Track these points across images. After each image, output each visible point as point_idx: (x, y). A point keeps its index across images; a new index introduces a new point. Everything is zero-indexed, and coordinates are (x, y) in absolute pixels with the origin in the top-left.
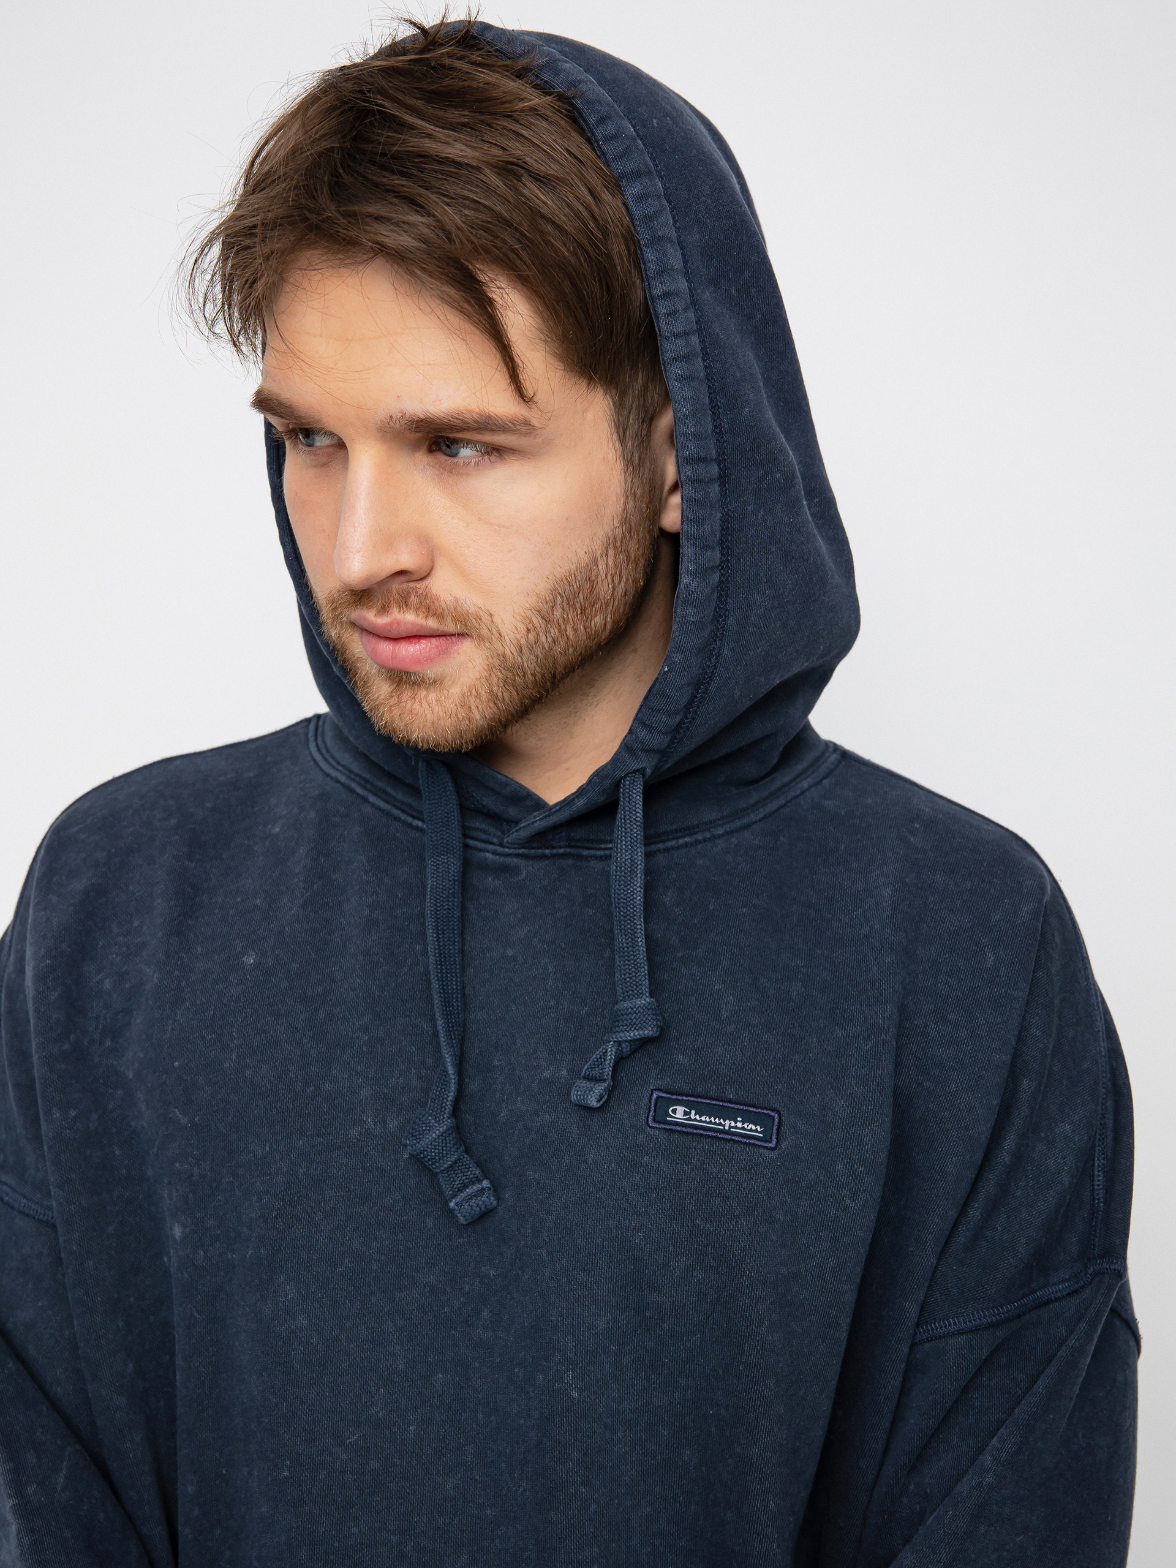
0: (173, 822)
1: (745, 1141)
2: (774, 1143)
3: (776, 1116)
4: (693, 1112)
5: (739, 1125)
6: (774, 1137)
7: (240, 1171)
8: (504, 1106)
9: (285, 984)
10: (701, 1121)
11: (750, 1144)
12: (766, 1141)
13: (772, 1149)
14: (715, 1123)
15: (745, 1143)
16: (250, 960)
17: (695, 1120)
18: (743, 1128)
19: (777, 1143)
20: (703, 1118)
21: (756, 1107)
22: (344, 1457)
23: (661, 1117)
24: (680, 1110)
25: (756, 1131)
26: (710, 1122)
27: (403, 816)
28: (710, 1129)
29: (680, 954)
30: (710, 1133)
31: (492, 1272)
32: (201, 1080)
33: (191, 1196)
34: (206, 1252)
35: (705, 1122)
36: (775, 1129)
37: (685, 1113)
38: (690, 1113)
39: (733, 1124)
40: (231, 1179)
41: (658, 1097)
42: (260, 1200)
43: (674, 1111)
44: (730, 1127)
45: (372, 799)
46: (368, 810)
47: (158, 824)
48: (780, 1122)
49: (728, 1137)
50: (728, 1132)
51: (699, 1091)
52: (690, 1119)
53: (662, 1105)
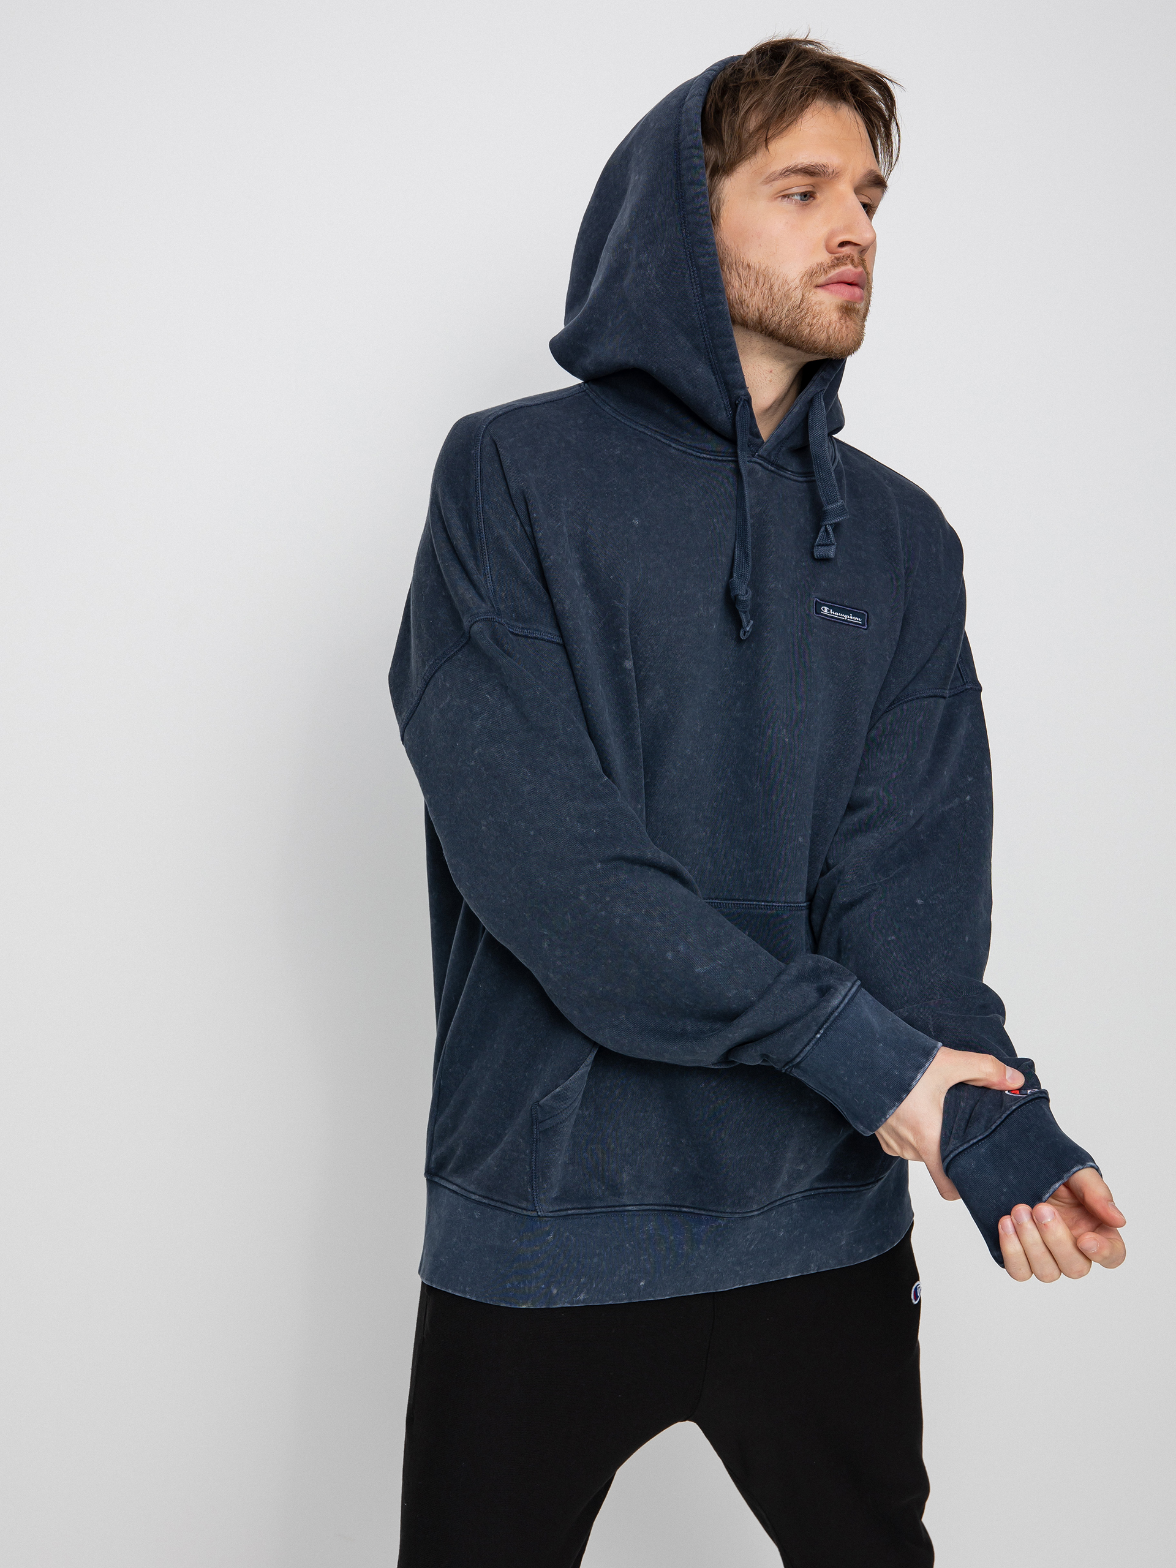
1: (855, 626)
2: (866, 626)
3: (867, 614)
5: (851, 618)
6: (866, 624)
9: (658, 537)
11: (856, 627)
12: (863, 626)
13: (866, 629)
14: (841, 616)
16: (636, 522)
17: (832, 614)
18: (853, 619)
19: (868, 626)
20: (836, 614)
21: (859, 610)
22: (675, 773)
23: (818, 611)
24: (826, 608)
25: (858, 621)
26: (839, 616)
27: (694, 453)
28: (839, 619)
30: (838, 621)
31: (742, 683)
36: (867, 620)
37: (828, 611)
38: (830, 611)
39: (848, 617)
41: (817, 602)
43: (824, 609)
44: (848, 619)
45: (673, 445)
46: (673, 451)
48: (868, 617)
49: (846, 623)
50: (846, 621)
51: (833, 600)
52: (830, 613)
53: (818, 606)
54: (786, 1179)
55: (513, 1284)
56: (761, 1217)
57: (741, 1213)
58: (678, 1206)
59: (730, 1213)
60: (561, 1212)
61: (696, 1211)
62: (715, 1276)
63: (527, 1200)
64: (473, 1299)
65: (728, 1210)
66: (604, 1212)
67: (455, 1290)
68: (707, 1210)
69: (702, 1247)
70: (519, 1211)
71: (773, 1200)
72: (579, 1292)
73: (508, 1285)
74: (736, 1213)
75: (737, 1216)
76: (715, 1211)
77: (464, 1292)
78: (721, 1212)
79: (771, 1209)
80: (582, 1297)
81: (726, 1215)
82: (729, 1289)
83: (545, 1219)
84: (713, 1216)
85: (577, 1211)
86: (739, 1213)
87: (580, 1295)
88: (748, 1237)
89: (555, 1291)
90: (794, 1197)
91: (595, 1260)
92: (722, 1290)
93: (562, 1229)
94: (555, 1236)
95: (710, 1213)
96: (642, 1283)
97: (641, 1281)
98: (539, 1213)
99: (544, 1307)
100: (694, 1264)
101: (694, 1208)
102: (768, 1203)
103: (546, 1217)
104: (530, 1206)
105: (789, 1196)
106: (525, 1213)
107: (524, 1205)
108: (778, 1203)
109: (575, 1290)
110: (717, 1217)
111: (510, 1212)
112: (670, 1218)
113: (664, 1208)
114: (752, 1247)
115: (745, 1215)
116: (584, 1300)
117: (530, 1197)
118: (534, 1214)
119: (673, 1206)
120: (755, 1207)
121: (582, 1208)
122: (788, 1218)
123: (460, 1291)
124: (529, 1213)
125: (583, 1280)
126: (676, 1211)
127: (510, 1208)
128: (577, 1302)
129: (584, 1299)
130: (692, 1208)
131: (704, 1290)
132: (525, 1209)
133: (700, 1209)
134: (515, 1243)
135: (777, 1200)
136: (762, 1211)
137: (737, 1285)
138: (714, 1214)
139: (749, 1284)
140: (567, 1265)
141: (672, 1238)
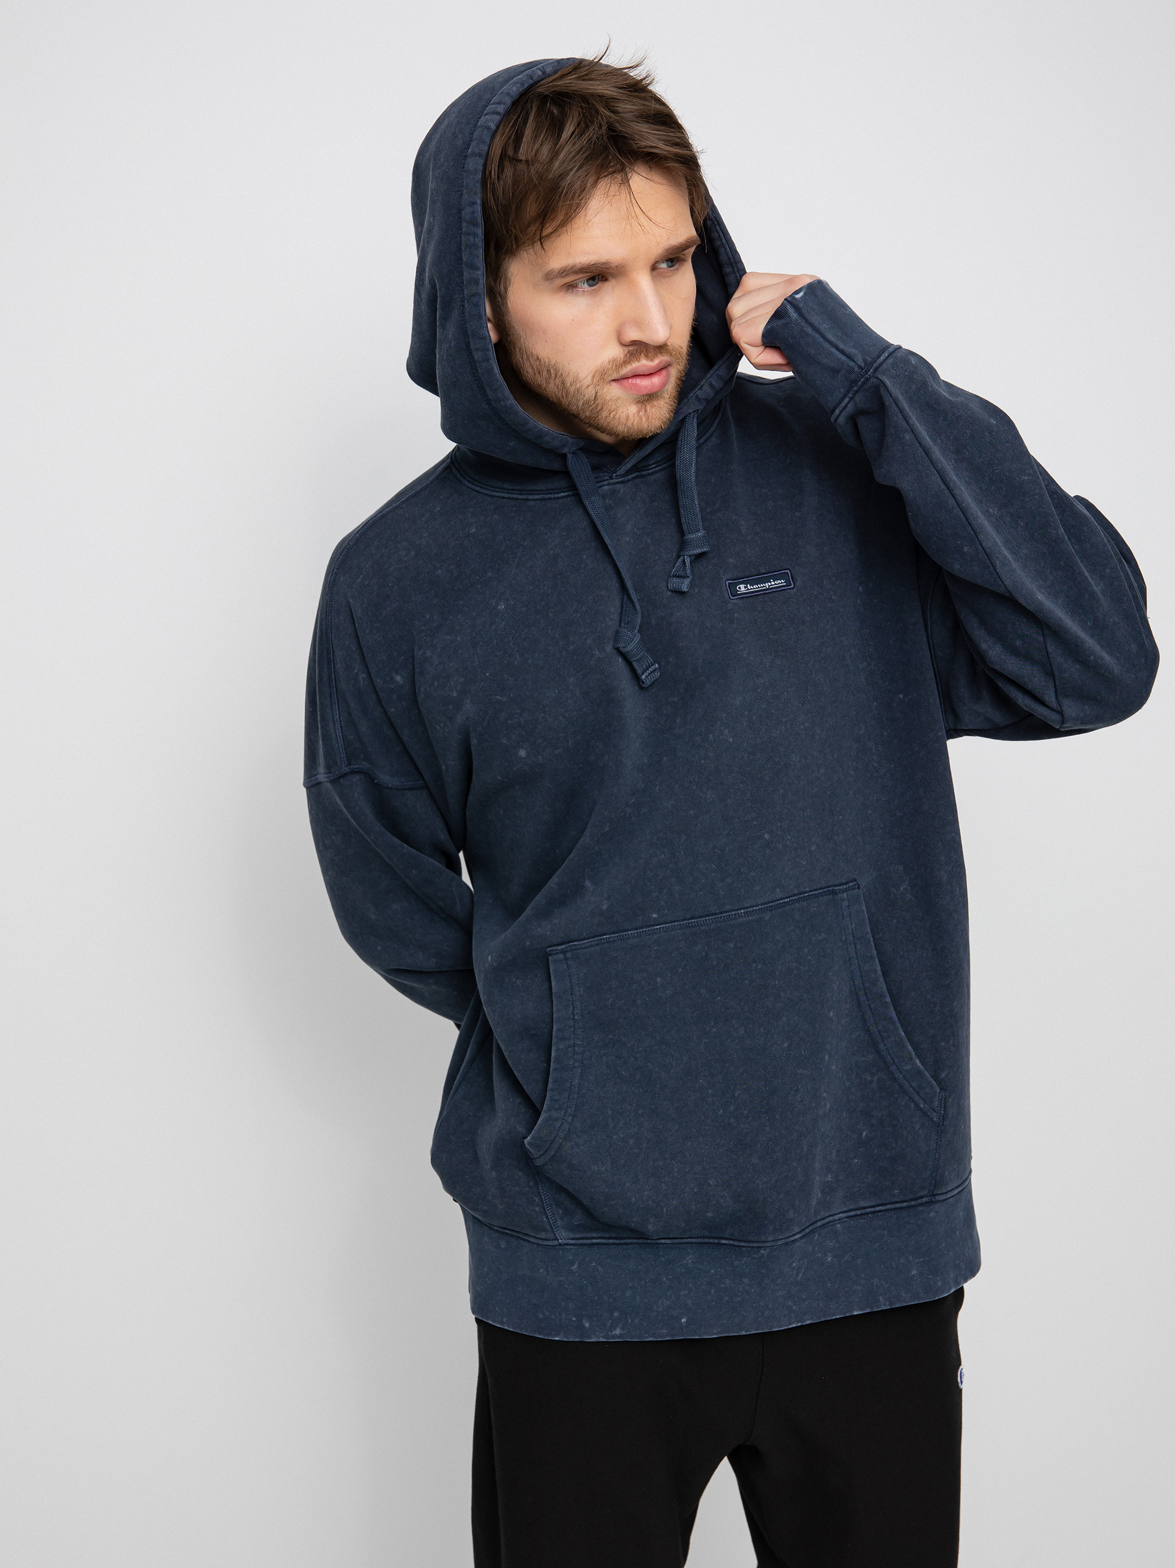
0: (413, 553)
2: (793, 585)
3: (789, 572)
4: (748, 585)
5: (773, 583)
6: (792, 582)
7: (547, 709)
8: (652, 616)
9: (524, 609)
10: (754, 588)
11: (782, 590)
12: (788, 586)
13: (793, 588)
14: (761, 587)
15: (780, 591)
16: (502, 607)
17: (751, 589)
18: (775, 584)
19: (794, 586)
20: (755, 587)
21: (777, 571)
23: (734, 593)
24: (742, 586)
25: (782, 583)
26: (759, 587)
28: (760, 591)
29: (709, 511)
30: (761, 593)
31: (675, 699)
32: (506, 676)
33: (524, 733)
34: (542, 756)
35: (756, 588)
36: (791, 579)
37: (745, 587)
38: (747, 587)
39: (770, 584)
40: (543, 715)
41: (729, 584)
42: (564, 717)
43: (739, 588)
44: (769, 586)
47: (406, 558)
48: (791, 574)
49: (770, 591)
50: (769, 589)
51: (747, 573)
52: (748, 589)
53: (733, 587)
54: (820, 1195)
55: (544, 1315)
56: (804, 1240)
57: (783, 1239)
58: (717, 1238)
59: (773, 1241)
60: (585, 1241)
61: (736, 1243)
62: (766, 1313)
63: (545, 1230)
64: (510, 1329)
65: (770, 1238)
66: (635, 1243)
67: (495, 1321)
68: (748, 1242)
69: (746, 1280)
70: (540, 1242)
71: (813, 1221)
72: (613, 1327)
73: (541, 1316)
74: (778, 1240)
75: (780, 1242)
76: (756, 1242)
77: (502, 1323)
78: (763, 1242)
79: (812, 1232)
80: (618, 1331)
81: (768, 1244)
82: (786, 1328)
83: (567, 1247)
84: (754, 1247)
85: (604, 1241)
86: (781, 1239)
87: (615, 1329)
88: (794, 1265)
89: (587, 1325)
90: (836, 1217)
91: (628, 1294)
92: (777, 1329)
93: (587, 1259)
94: (580, 1265)
95: (751, 1245)
96: (683, 1320)
97: (682, 1318)
98: (560, 1241)
99: (577, 1340)
100: (739, 1299)
101: (733, 1240)
102: (808, 1224)
103: (567, 1244)
104: (550, 1236)
105: (831, 1216)
106: (546, 1243)
107: (543, 1235)
108: (819, 1224)
109: (609, 1324)
110: (759, 1247)
111: (533, 1243)
112: (709, 1251)
113: (702, 1240)
114: (800, 1275)
115: (788, 1240)
116: (621, 1336)
117: (548, 1227)
118: (555, 1243)
119: (712, 1238)
120: (796, 1230)
121: (610, 1238)
122: (834, 1241)
123: (499, 1322)
124: (550, 1243)
125: (616, 1314)
126: (715, 1243)
127: (532, 1240)
128: (614, 1337)
129: (621, 1334)
130: (731, 1239)
131: (757, 1330)
132: (545, 1240)
133: (739, 1241)
134: (542, 1272)
135: (817, 1221)
136: (803, 1233)
137: (794, 1323)
138: (755, 1245)
139: (808, 1322)
140: (596, 1298)
141: (713, 1271)
